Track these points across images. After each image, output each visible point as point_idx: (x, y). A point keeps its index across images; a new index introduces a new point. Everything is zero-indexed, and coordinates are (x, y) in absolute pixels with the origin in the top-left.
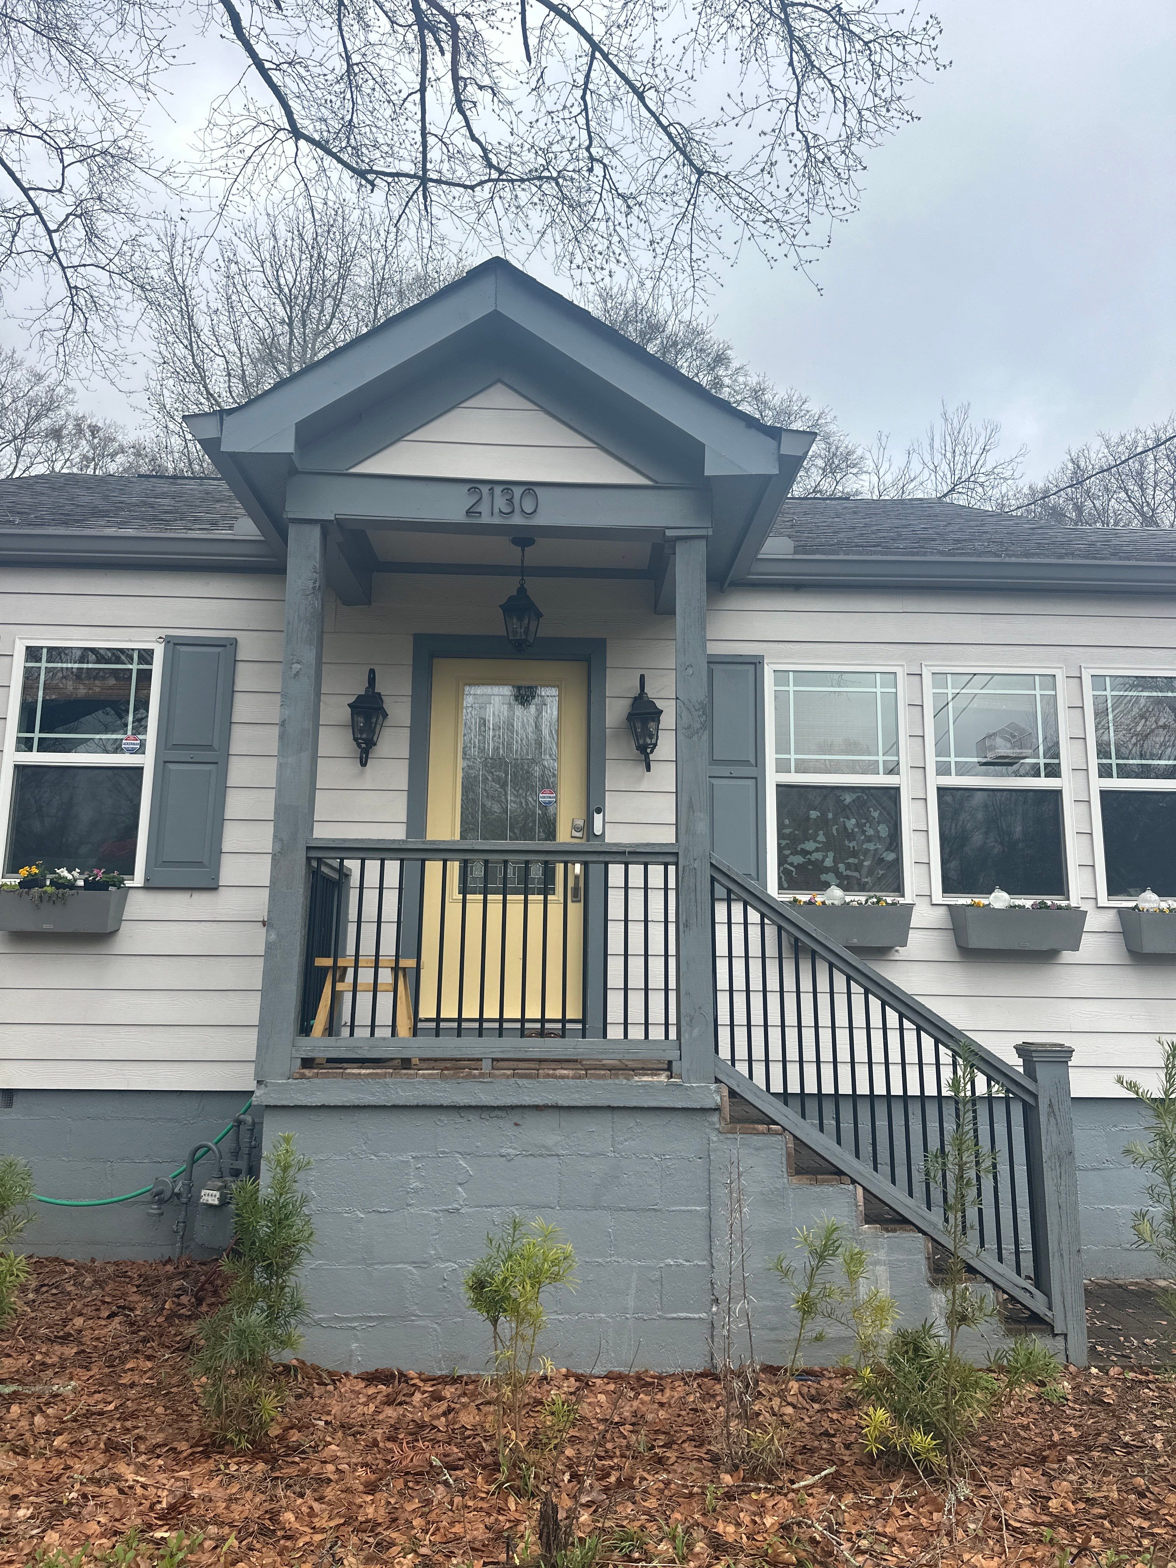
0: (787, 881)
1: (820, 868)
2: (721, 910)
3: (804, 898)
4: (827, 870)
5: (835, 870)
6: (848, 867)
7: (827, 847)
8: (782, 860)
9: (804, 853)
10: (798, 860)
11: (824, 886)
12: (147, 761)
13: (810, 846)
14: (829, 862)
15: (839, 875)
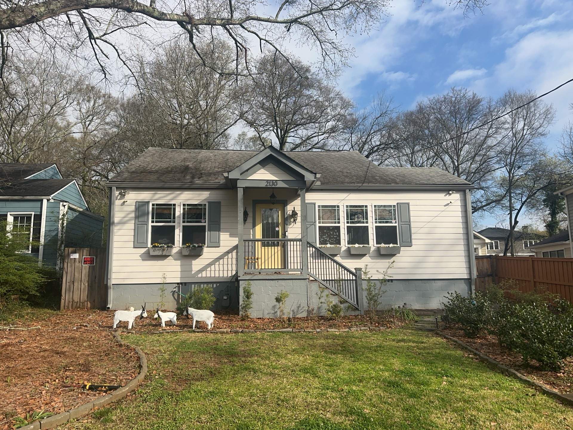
0: (321, 243)
1: (326, 240)
2: (309, 248)
3: (323, 246)
4: (327, 241)
5: (329, 241)
6: (331, 240)
7: (327, 237)
8: (320, 239)
9: (323, 238)
10: (322, 239)
11: (327, 244)
12: (206, 224)
13: (324, 237)
14: (328, 240)
15: (330, 242)
